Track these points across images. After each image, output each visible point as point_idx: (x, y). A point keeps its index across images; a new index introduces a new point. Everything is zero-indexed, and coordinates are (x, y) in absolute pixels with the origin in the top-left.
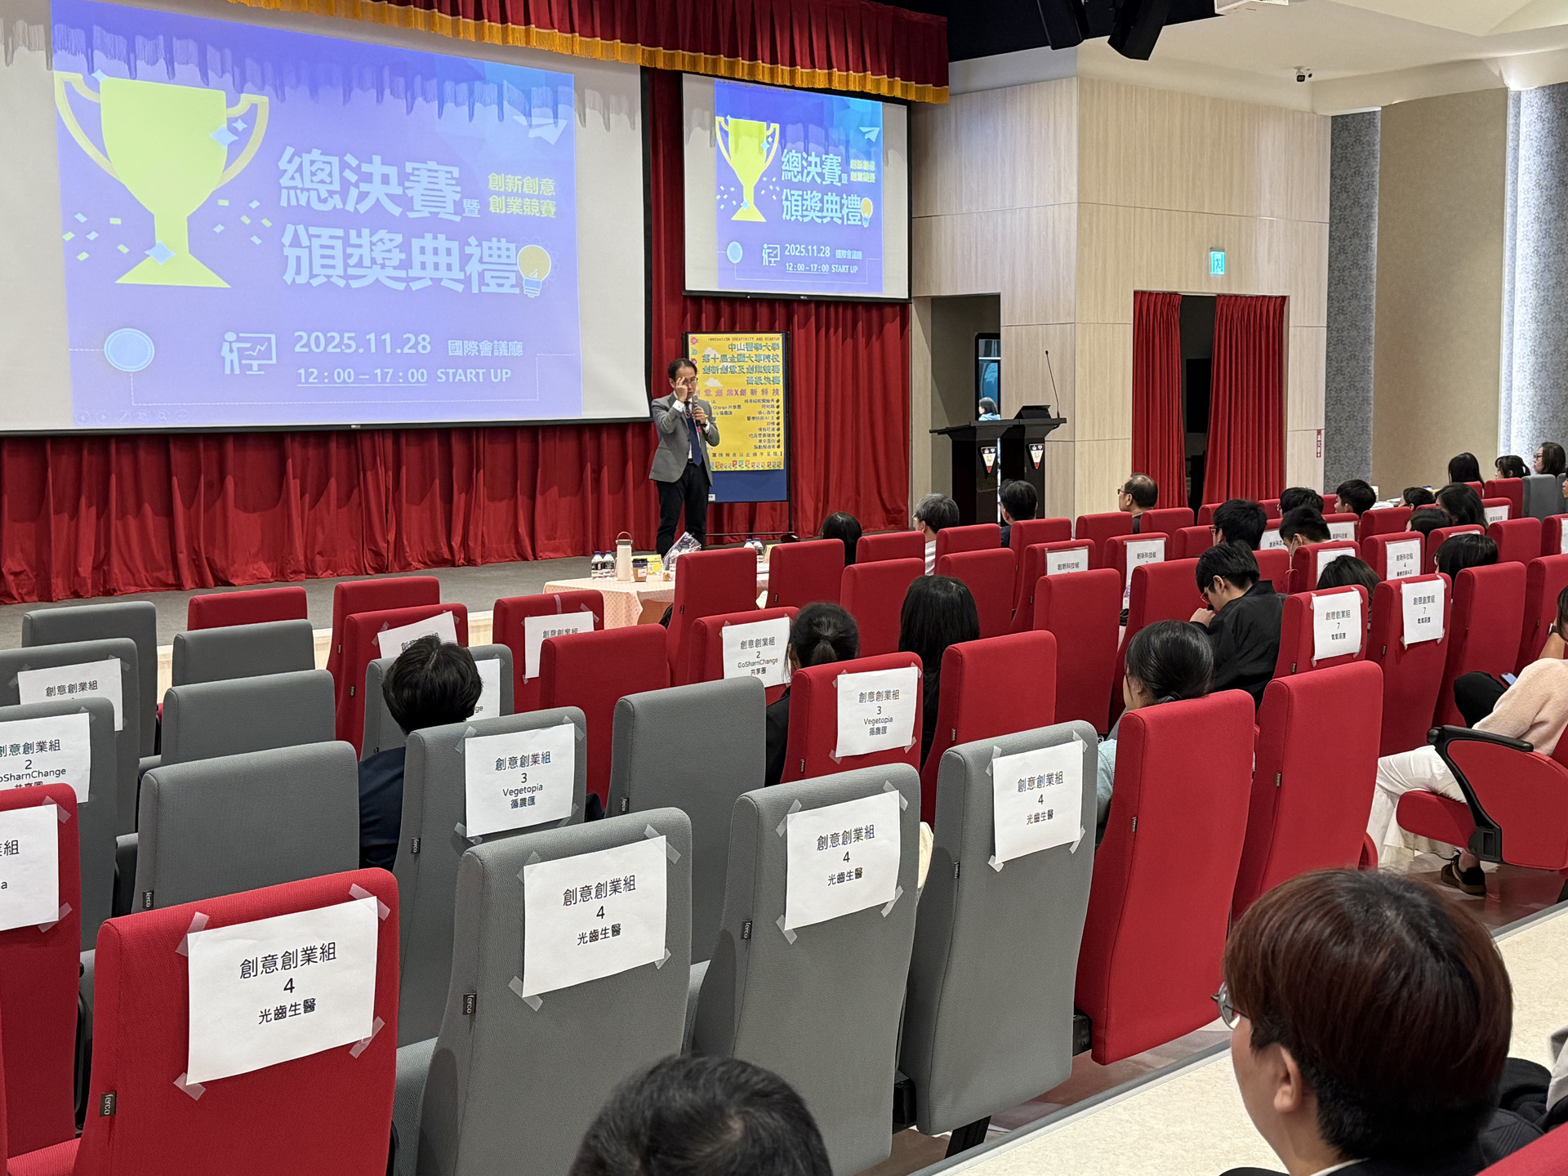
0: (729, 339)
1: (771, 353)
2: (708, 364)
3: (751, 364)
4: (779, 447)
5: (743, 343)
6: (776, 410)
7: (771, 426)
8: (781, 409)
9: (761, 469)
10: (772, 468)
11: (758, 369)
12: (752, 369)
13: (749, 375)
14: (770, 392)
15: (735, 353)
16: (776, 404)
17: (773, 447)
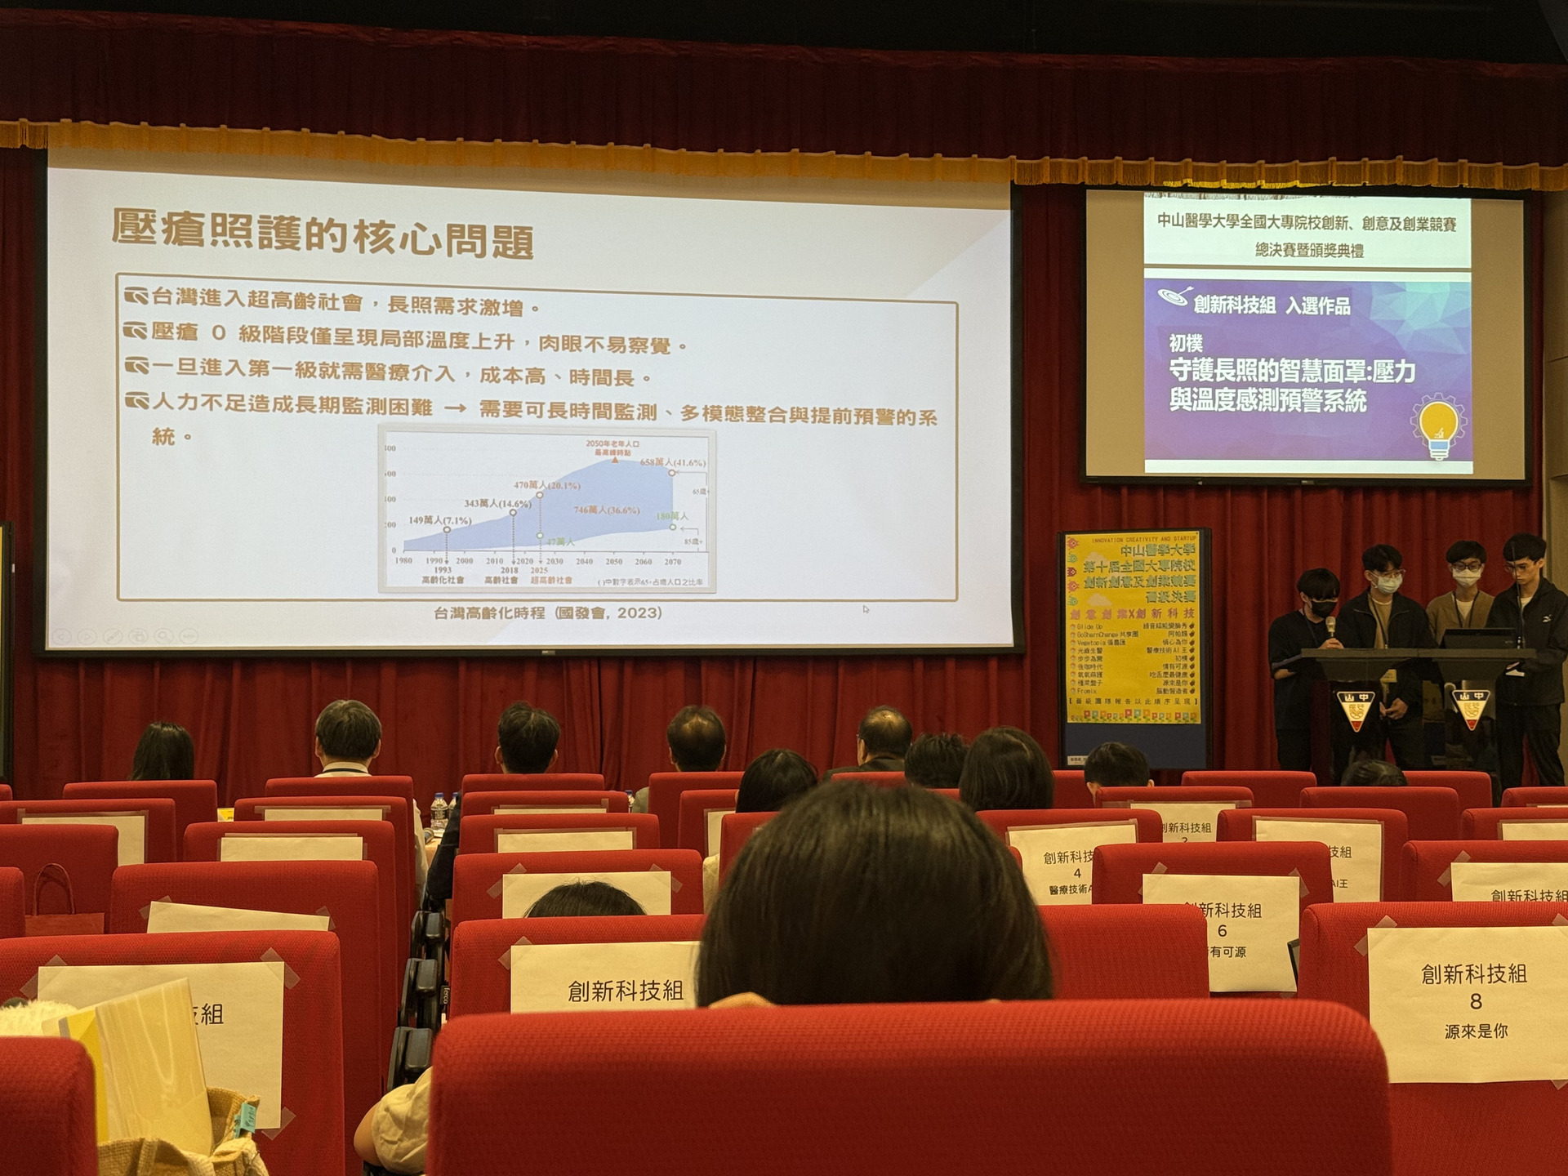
0: (1121, 540)
1: (1184, 557)
2: (1091, 575)
3: (1153, 574)
4: (1192, 691)
5: (1143, 544)
6: (1189, 639)
7: (1183, 662)
8: (1197, 638)
9: (1166, 722)
10: (1183, 722)
11: (1162, 581)
12: (1155, 580)
13: (1151, 589)
14: (1181, 614)
15: (1131, 558)
16: (1189, 631)
17: (1185, 691)
